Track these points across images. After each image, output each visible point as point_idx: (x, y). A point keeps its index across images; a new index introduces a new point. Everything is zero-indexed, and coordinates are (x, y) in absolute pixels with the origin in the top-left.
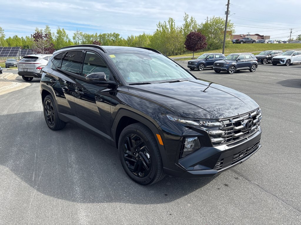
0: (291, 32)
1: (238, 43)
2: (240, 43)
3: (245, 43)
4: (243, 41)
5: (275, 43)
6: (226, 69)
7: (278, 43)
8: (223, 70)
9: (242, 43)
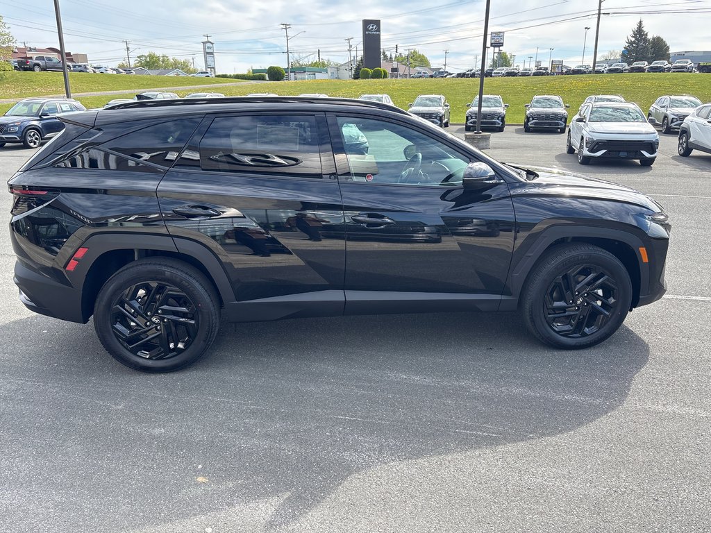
0: (128, 49)
1: (25, 69)
2: (32, 69)
3: (45, 70)
4: (38, 65)
5: (110, 72)
6: (16, 138)
7: (115, 72)
8: (10, 140)
9: (37, 69)
